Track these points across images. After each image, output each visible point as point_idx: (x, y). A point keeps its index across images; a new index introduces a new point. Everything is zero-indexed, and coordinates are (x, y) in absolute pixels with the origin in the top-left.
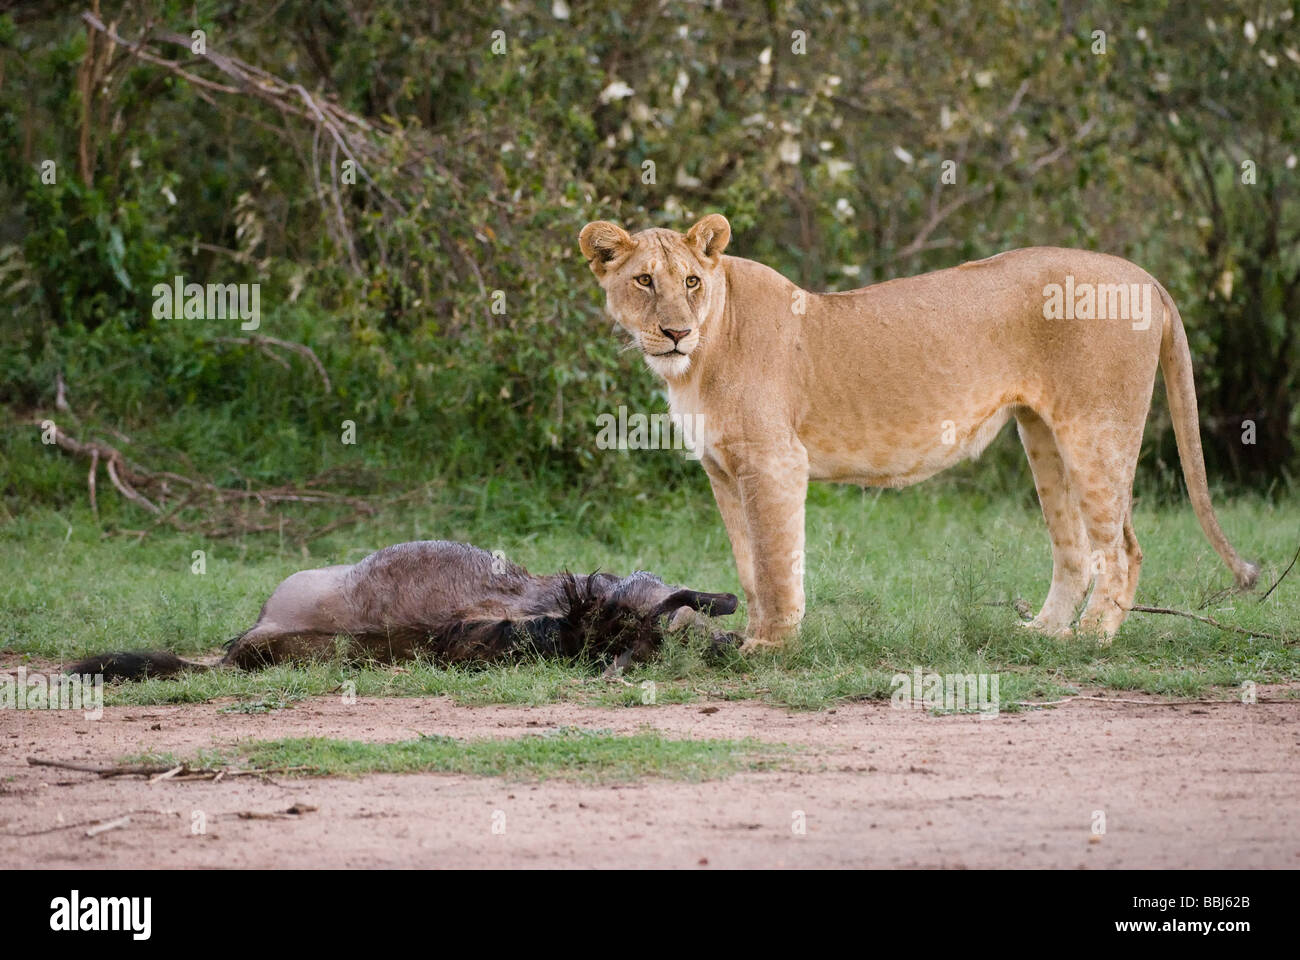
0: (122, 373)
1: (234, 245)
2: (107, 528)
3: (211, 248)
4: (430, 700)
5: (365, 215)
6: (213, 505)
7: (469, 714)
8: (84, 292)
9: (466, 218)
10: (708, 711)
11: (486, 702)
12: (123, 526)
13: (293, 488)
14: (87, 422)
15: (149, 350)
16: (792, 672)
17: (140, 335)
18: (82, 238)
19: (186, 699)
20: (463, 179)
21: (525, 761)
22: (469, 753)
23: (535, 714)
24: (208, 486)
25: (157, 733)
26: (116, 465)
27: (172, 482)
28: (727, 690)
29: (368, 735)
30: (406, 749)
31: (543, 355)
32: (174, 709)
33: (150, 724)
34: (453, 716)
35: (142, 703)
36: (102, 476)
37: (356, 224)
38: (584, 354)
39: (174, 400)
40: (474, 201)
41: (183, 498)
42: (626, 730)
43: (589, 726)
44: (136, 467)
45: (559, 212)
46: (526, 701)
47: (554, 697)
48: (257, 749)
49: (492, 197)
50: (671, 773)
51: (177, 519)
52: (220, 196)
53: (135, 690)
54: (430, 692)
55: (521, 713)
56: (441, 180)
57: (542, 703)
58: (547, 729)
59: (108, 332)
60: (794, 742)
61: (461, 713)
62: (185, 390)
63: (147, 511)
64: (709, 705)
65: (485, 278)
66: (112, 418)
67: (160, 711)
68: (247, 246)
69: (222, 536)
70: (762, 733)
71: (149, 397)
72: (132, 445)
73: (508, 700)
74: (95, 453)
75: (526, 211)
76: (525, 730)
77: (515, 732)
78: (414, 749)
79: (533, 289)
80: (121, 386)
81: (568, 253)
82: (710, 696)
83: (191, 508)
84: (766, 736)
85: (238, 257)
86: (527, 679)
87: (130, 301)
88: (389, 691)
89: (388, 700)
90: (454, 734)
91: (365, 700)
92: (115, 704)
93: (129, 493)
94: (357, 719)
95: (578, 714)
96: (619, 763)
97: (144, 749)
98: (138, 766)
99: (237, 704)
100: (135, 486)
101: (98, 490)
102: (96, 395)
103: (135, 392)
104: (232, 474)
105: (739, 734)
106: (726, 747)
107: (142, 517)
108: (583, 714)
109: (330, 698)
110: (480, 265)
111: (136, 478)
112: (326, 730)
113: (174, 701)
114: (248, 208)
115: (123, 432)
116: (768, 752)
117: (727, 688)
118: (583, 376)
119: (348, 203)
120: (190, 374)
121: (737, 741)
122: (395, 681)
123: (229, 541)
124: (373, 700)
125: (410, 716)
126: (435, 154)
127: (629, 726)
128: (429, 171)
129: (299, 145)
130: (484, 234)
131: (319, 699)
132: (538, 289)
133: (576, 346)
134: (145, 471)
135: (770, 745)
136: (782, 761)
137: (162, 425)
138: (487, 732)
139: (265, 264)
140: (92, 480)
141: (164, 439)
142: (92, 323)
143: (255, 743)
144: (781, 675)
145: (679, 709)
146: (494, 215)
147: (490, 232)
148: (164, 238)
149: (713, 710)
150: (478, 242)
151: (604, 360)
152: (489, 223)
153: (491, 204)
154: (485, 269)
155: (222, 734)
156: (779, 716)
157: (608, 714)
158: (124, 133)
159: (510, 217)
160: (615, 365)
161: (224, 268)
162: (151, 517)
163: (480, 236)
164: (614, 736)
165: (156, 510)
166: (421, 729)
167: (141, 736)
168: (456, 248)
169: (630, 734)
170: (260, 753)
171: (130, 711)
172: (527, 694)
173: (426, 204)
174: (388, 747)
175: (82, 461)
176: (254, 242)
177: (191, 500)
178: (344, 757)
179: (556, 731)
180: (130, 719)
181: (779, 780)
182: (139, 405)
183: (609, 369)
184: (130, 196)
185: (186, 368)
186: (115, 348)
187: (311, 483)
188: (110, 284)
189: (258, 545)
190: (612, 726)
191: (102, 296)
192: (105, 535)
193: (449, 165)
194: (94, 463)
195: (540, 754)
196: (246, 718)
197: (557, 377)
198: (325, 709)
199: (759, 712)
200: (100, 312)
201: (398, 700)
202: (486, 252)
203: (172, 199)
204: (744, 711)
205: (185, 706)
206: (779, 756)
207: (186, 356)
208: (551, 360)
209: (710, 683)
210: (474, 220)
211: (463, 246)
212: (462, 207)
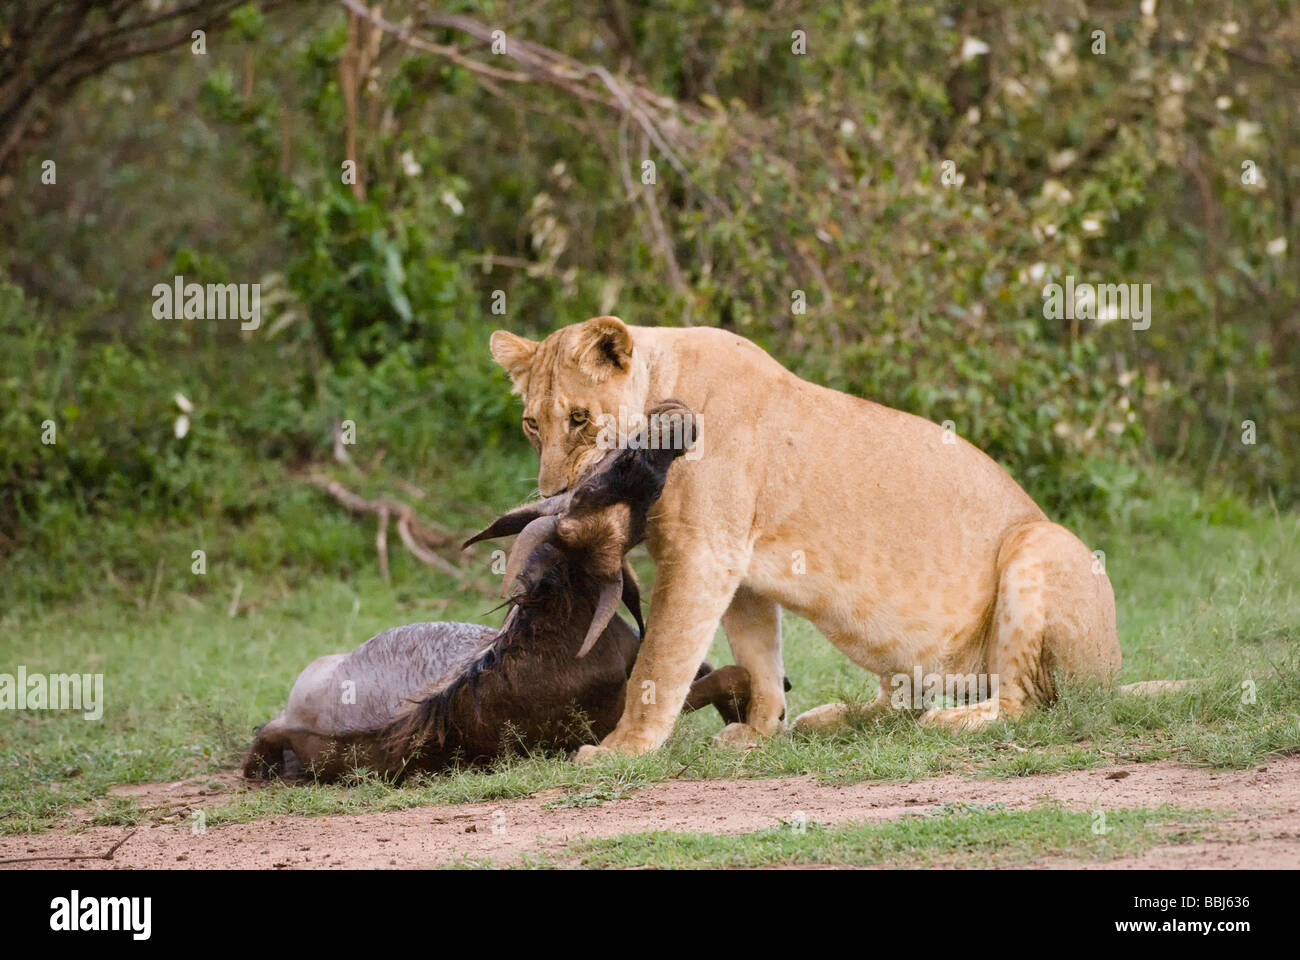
0: (411, 416)
1: (533, 256)
2: (403, 599)
3: (507, 261)
4: (791, 780)
5: (684, 217)
7: (837, 795)
8: (358, 323)
9: (805, 213)
10: (1116, 777)
11: (858, 779)
12: (422, 595)
14: (373, 475)
15: (440, 388)
16: (1213, 726)
17: (430, 370)
18: (354, 259)
19: (504, 795)
20: (799, 167)
21: (905, 846)
22: (838, 840)
23: (914, 790)
25: (472, 836)
26: (410, 526)
28: (1138, 750)
29: (719, 825)
30: (764, 840)
31: (904, 370)
32: (490, 807)
33: (463, 826)
34: (818, 797)
35: (452, 801)
36: (393, 538)
37: (676, 227)
38: (952, 369)
39: (473, 445)
40: (813, 192)
42: (1022, 803)
43: (978, 801)
44: (434, 525)
45: (912, 202)
46: (903, 774)
47: (935, 769)
48: (590, 848)
49: (834, 185)
50: (1077, 852)
52: (515, 202)
53: (445, 786)
54: (790, 771)
55: (897, 790)
56: (773, 169)
57: (921, 776)
58: (929, 807)
59: (390, 371)
60: (1218, 806)
61: (827, 793)
62: (486, 433)
63: (447, 576)
64: (1117, 769)
65: (829, 281)
66: (401, 470)
67: (476, 810)
68: (547, 255)
70: (1182, 799)
71: (444, 443)
72: (426, 499)
73: (880, 776)
74: (384, 513)
75: (873, 201)
76: (903, 810)
77: (893, 813)
78: (773, 839)
79: (888, 297)
80: (410, 431)
81: (926, 248)
82: (1119, 759)
84: (1187, 802)
85: (535, 271)
86: (902, 750)
87: (413, 333)
88: (742, 772)
89: (741, 782)
90: (820, 819)
91: (713, 784)
92: (422, 804)
93: (427, 557)
94: (706, 806)
95: (964, 788)
96: (1015, 843)
97: (458, 855)
99: (564, 797)
100: (432, 547)
101: (390, 556)
102: (381, 445)
103: (426, 439)
105: (1155, 802)
106: (1139, 817)
107: (444, 585)
108: (970, 787)
109: (673, 784)
110: (825, 267)
111: (433, 539)
112: (669, 823)
113: (491, 797)
114: (545, 213)
115: (416, 484)
116: (1189, 821)
117: (1137, 747)
118: (954, 395)
119: (665, 201)
120: (492, 411)
121: (1152, 809)
122: (747, 760)
124: (724, 783)
125: (768, 800)
126: (766, 141)
127: (1025, 799)
128: (757, 160)
129: (604, 136)
130: (828, 231)
131: (660, 786)
132: (896, 296)
133: (944, 359)
134: (443, 529)
135: (1192, 812)
136: (1207, 830)
137: (459, 474)
138: (859, 815)
139: (571, 275)
140: (381, 542)
141: (463, 491)
142: (371, 360)
143: (588, 841)
144: (1200, 729)
145: (1083, 776)
146: (837, 207)
147: (834, 228)
148: (451, 255)
149: (1123, 775)
150: (821, 242)
151: (972, 374)
152: (835, 219)
153: (833, 195)
154: (830, 272)
155: (549, 833)
156: (1199, 777)
157: (1000, 786)
158: (397, 136)
159: (856, 210)
160: (986, 378)
161: (522, 288)
162: (453, 585)
163: (823, 235)
164: (1007, 811)
165: (458, 574)
166: (780, 815)
167: (454, 840)
168: (794, 249)
169: (1026, 808)
170: (594, 853)
171: (442, 812)
172: (901, 767)
173: (757, 198)
174: (744, 837)
175: (364, 519)
176: (557, 250)
178: (692, 852)
179: (940, 809)
180: (440, 821)
181: (1204, 853)
182: (432, 452)
183: (981, 384)
184: (410, 204)
185: (486, 406)
186: (399, 385)
188: (389, 314)
190: (1004, 799)
191: (380, 327)
192: (400, 607)
193: (782, 153)
194: (384, 523)
195: (921, 837)
196: (576, 812)
197: (920, 397)
198: (669, 797)
199: (1177, 774)
200: (380, 346)
201: (752, 782)
202: (831, 253)
203: (457, 208)
204: (1160, 774)
205: (503, 803)
206: (1203, 825)
207: (485, 391)
208: (914, 376)
209: (1117, 744)
210: (815, 215)
211: (803, 247)
212: (799, 200)
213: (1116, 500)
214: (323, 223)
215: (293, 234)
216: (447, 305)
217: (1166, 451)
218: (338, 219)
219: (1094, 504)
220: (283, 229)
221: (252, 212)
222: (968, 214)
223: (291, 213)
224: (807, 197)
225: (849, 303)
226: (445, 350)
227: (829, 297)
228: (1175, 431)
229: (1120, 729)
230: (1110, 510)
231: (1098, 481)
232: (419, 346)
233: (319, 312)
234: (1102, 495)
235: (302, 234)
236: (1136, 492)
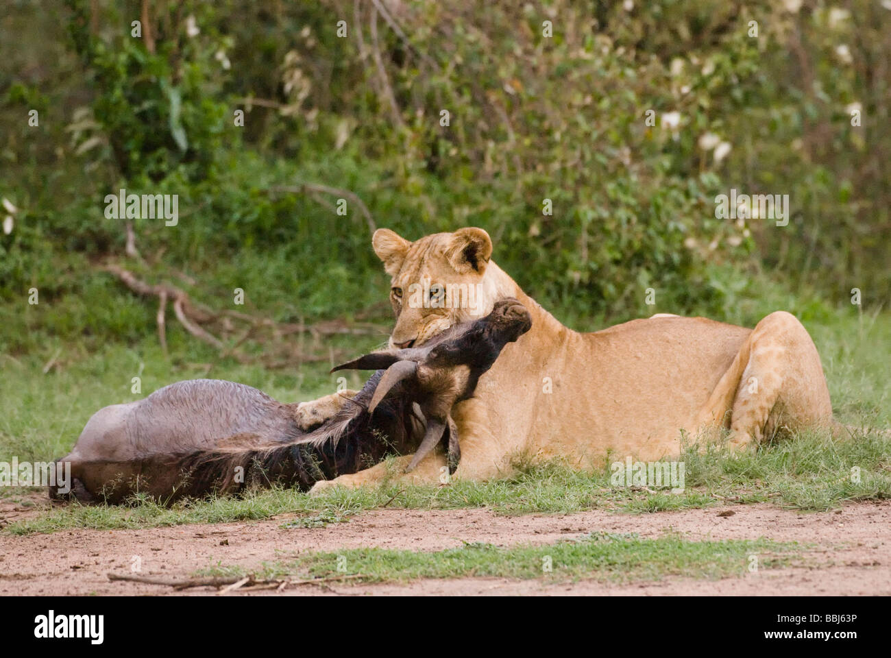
1: (284, 99)
2: (177, 363)
3: (263, 103)
4: (473, 511)
5: (404, 72)
6: (272, 338)
7: (508, 523)
8: (148, 148)
9: (495, 70)
10: (725, 515)
11: (525, 511)
12: (191, 360)
13: (343, 322)
14: (155, 267)
15: (209, 200)
16: (801, 477)
17: (203, 186)
18: (145, 97)
19: (250, 517)
20: (492, 36)
21: (560, 565)
22: (509, 558)
23: (567, 521)
24: (267, 322)
25: (225, 548)
26: (183, 306)
27: (233, 319)
28: (742, 495)
29: (416, 544)
30: (451, 557)
31: (569, 195)
32: (240, 526)
33: (218, 540)
34: (494, 525)
35: (210, 521)
36: (170, 315)
37: (396, 80)
38: (605, 194)
39: (234, 245)
40: (502, 55)
41: (244, 333)
42: (651, 533)
43: (617, 531)
44: (202, 306)
45: (578, 64)
46: (560, 509)
47: (586, 505)
48: (316, 560)
49: (519, 51)
50: (692, 572)
51: (239, 352)
52: (270, 56)
53: (205, 509)
54: (473, 503)
55: (555, 521)
56: (472, 37)
57: (574, 511)
58: (579, 534)
59: (171, 186)
60: (803, 541)
61: (500, 522)
62: (243, 236)
63: (211, 346)
64: (725, 509)
65: (513, 125)
66: (178, 262)
67: (228, 528)
68: (295, 99)
69: (280, 367)
70: (775, 533)
71: (211, 243)
72: (196, 286)
73: (542, 509)
74: (163, 295)
75: (549, 63)
76: (560, 536)
77: (551, 538)
78: (458, 556)
79: (557, 136)
80: (185, 232)
81: (589, 100)
82: (727, 501)
83: (252, 343)
84: (780, 536)
85: (286, 111)
86: (560, 489)
87: (189, 156)
88: (435, 504)
89: (435, 512)
90: (495, 541)
91: (413, 512)
92: (187, 523)
93: (195, 330)
94: (407, 530)
95: (606, 521)
96: (645, 564)
97: (213, 563)
98: (209, 579)
99: (297, 520)
100: (200, 323)
101: (167, 328)
102: (163, 242)
103: (198, 238)
104: (288, 310)
105: (754, 535)
106: (742, 547)
107: (209, 352)
108: (611, 520)
109: (382, 512)
110: (510, 113)
111: (201, 317)
112: (378, 542)
113: (241, 518)
114: (294, 66)
115: (189, 274)
116: (781, 551)
117: (741, 492)
118: (605, 214)
119: (388, 60)
120: (249, 219)
121: (753, 541)
122: (440, 495)
123: (288, 371)
124: (421, 512)
125: (454, 526)
126: (466, 14)
127: (654, 530)
128: (459, 30)
129: (341, 9)
130: (512, 86)
131: (372, 513)
132: (564, 135)
133: (599, 187)
134: (209, 309)
135: (783, 544)
136: (794, 557)
137: (222, 267)
138: (525, 539)
139: (312, 115)
140: (161, 318)
141: (225, 280)
142: (157, 177)
143: (315, 554)
144: (791, 479)
145: (699, 513)
146: (520, 67)
147: (518, 84)
148: (220, 97)
149: (730, 514)
150: (507, 94)
151: (623, 198)
152: (517, 76)
153: (517, 58)
154: (514, 117)
155: (284, 547)
156: (789, 517)
157: (634, 520)
159: (535, 70)
160: (633, 201)
161: (275, 124)
162: (216, 352)
163: (509, 89)
164: (640, 539)
165: (219, 344)
166: (464, 537)
167: (211, 551)
168: (486, 99)
169: (655, 538)
170: (319, 564)
171: (201, 529)
172: (558, 503)
173: (459, 59)
174: (435, 554)
175: (150, 301)
176: (302, 96)
177: (252, 335)
178: (395, 565)
179: (588, 536)
180: (200, 536)
181: (792, 576)
182: (201, 250)
183: (628, 206)
184: (189, 59)
185: (244, 215)
187: (361, 316)
188: (171, 144)
189: (313, 373)
190: (638, 530)
191: (162, 151)
192: (174, 369)
193: (479, 25)
194: (163, 303)
195: (573, 558)
196: (306, 532)
197: (581, 216)
198: (379, 522)
199: (772, 514)
200: (164, 167)
201: (443, 512)
202: (514, 103)
203: (226, 63)
204: (759, 513)
205: (250, 522)
206: (791, 554)
207: (244, 203)
208: (576, 200)
209: (726, 489)
210: (503, 73)
211: (493, 97)
212: (491, 61)
213: (730, 300)
214: (122, 70)
215: (98, 78)
216: (216, 136)
217: (770, 263)
218: (134, 67)
219: (713, 303)
220: (91, 74)
221: (67, 61)
222: (622, 74)
223: (97, 61)
224: (496, 59)
225: (527, 142)
226: (213, 171)
227: (512, 137)
228: (778, 248)
229: (729, 478)
230: (725, 308)
231: (716, 284)
232: (194, 166)
233: (117, 138)
234: (719, 295)
235: (105, 78)
236: (745, 294)
